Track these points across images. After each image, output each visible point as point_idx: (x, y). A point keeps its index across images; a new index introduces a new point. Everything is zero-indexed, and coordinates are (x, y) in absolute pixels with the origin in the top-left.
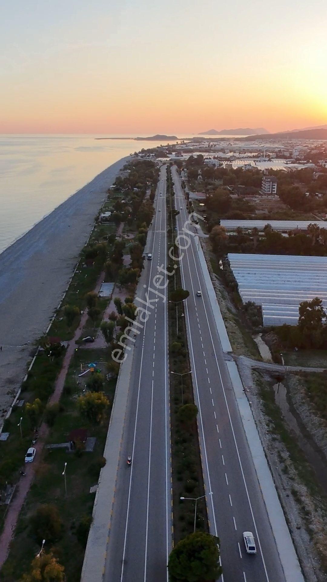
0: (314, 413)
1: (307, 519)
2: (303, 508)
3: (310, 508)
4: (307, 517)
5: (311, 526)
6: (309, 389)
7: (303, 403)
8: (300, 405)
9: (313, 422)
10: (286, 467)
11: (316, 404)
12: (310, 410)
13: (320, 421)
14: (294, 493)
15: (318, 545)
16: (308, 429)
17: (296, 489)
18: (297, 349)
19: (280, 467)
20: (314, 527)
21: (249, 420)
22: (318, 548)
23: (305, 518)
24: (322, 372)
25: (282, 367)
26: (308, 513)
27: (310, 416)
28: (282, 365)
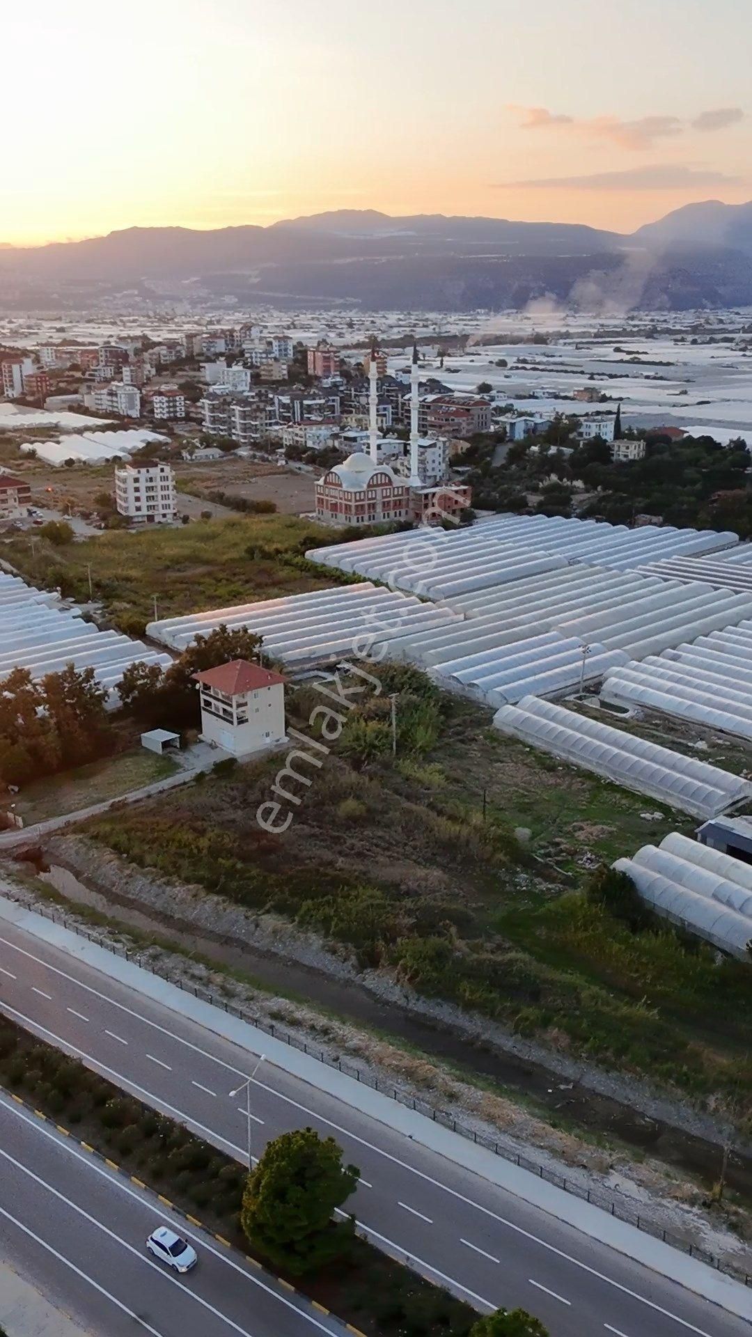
0: (168, 883)
1: (334, 1039)
2: (313, 1028)
3: (322, 1021)
4: (331, 1036)
5: (350, 1044)
6: (116, 848)
7: (130, 876)
8: (127, 883)
9: (177, 900)
10: (223, 988)
11: (155, 866)
12: (153, 881)
13: (189, 890)
14: (276, 1016)
15: (387, 1061)
16: (177, 916)
17: (275, 1009)
18: (16, 789)
19: (214, 992)
20: (355, 1041)
21: (83, 948)
22: (389, 1065)
23: (329, 1039)
24: (106, 809)
25: (22, 831)
26: (325, 1031)
27: (164, 893)
28: (19, 828)
